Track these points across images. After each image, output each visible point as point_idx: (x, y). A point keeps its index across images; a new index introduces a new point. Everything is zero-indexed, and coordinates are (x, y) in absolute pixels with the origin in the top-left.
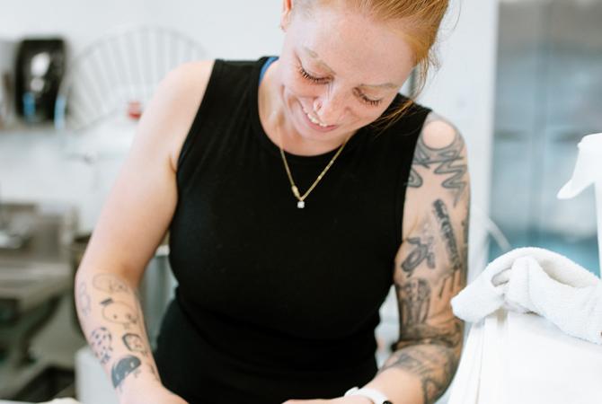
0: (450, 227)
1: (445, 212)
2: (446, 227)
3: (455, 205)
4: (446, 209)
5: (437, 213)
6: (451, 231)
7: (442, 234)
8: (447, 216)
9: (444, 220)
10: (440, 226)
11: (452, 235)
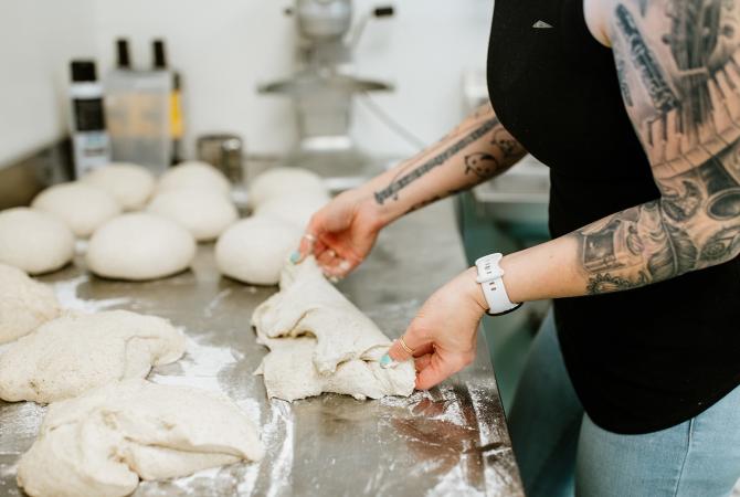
0: (644, 46)
1: (632, 25)
2: (638, 47)
3: (643, 13)
4: (632, 20)
5: (623, 27)
6: (647, 52)
7: (634, 58)
8: (636, 31)
9: (634, 36)
10: (630, 46)
11: (650, 59)
